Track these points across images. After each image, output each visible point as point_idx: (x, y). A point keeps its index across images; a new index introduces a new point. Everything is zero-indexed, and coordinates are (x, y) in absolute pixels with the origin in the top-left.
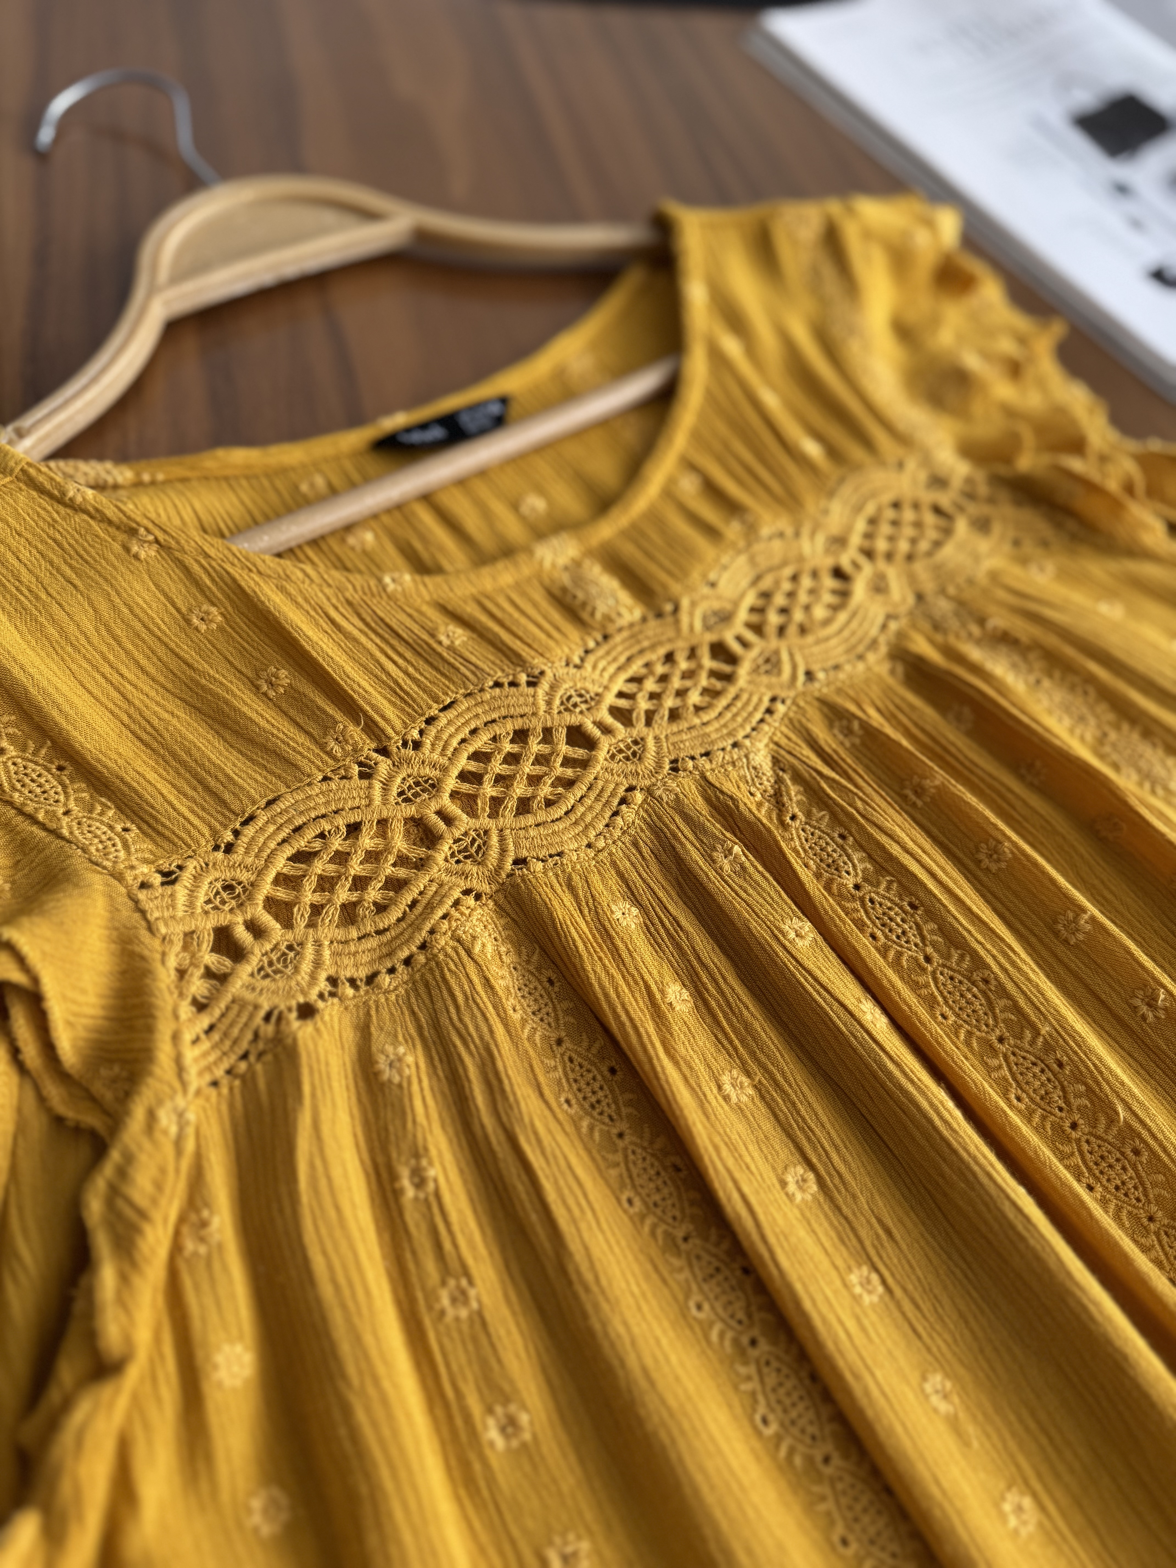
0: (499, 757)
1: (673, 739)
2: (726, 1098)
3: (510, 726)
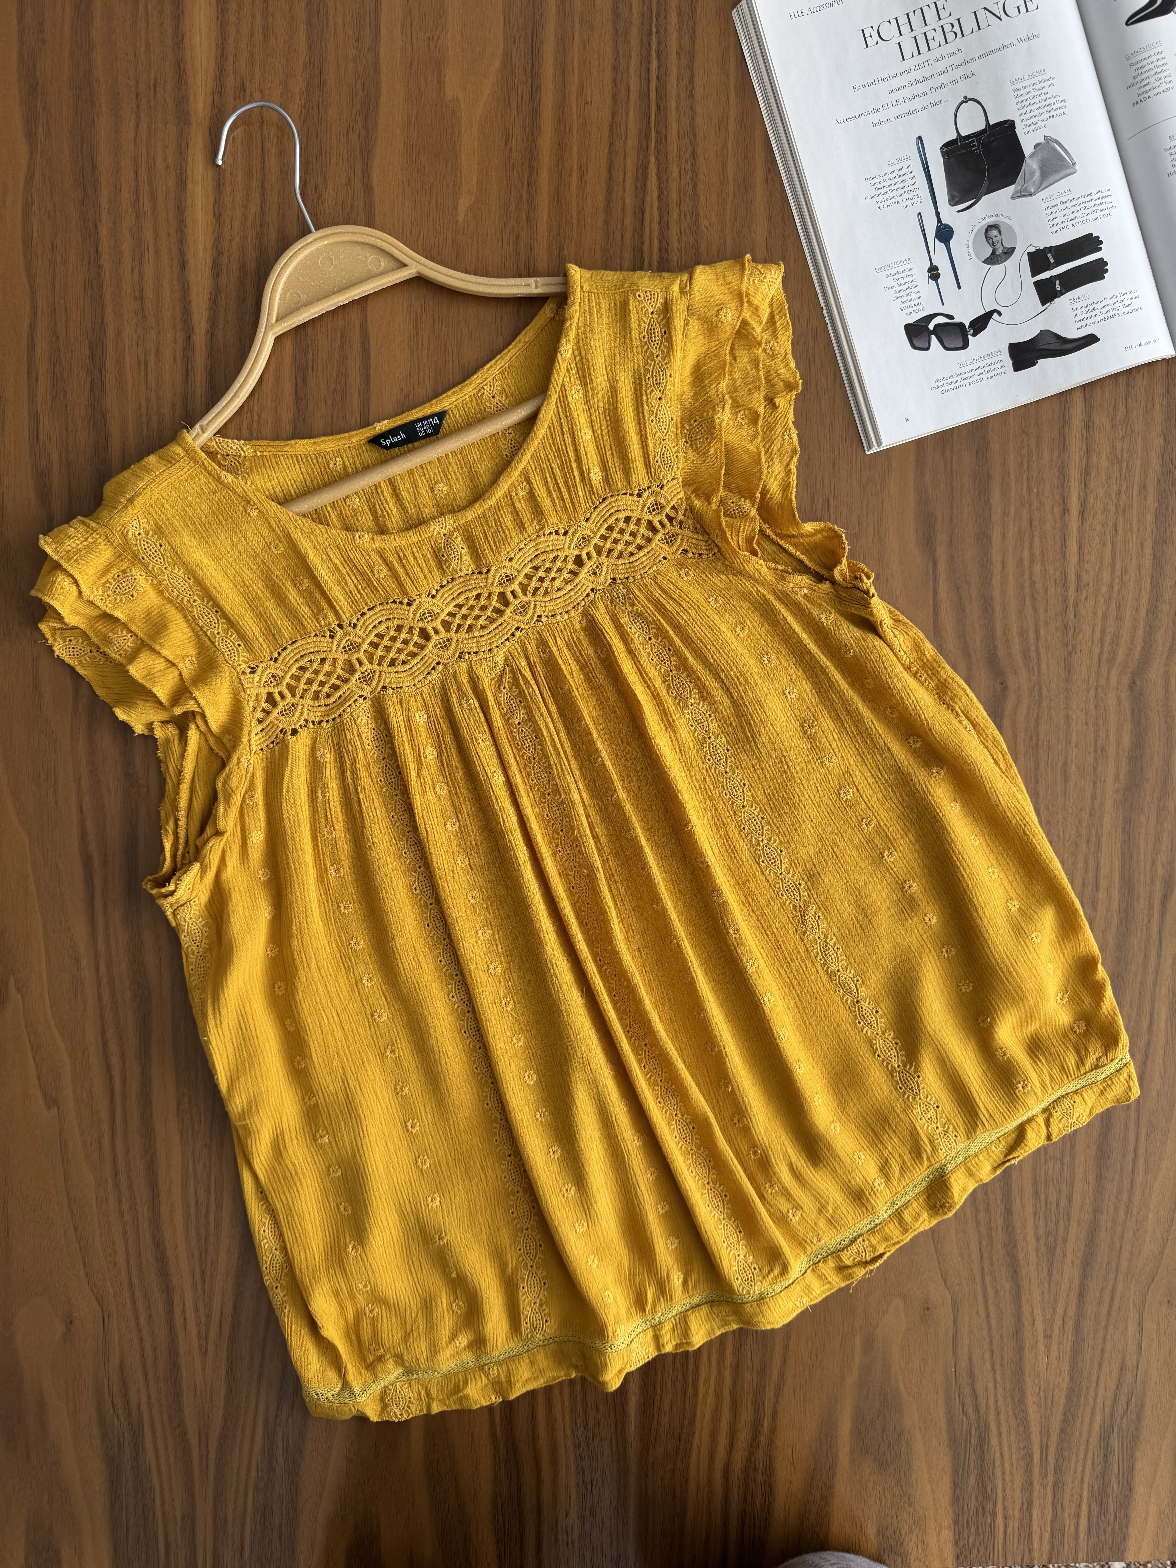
0: (388, 638)
1: (465, 642)
3: (395, 623)
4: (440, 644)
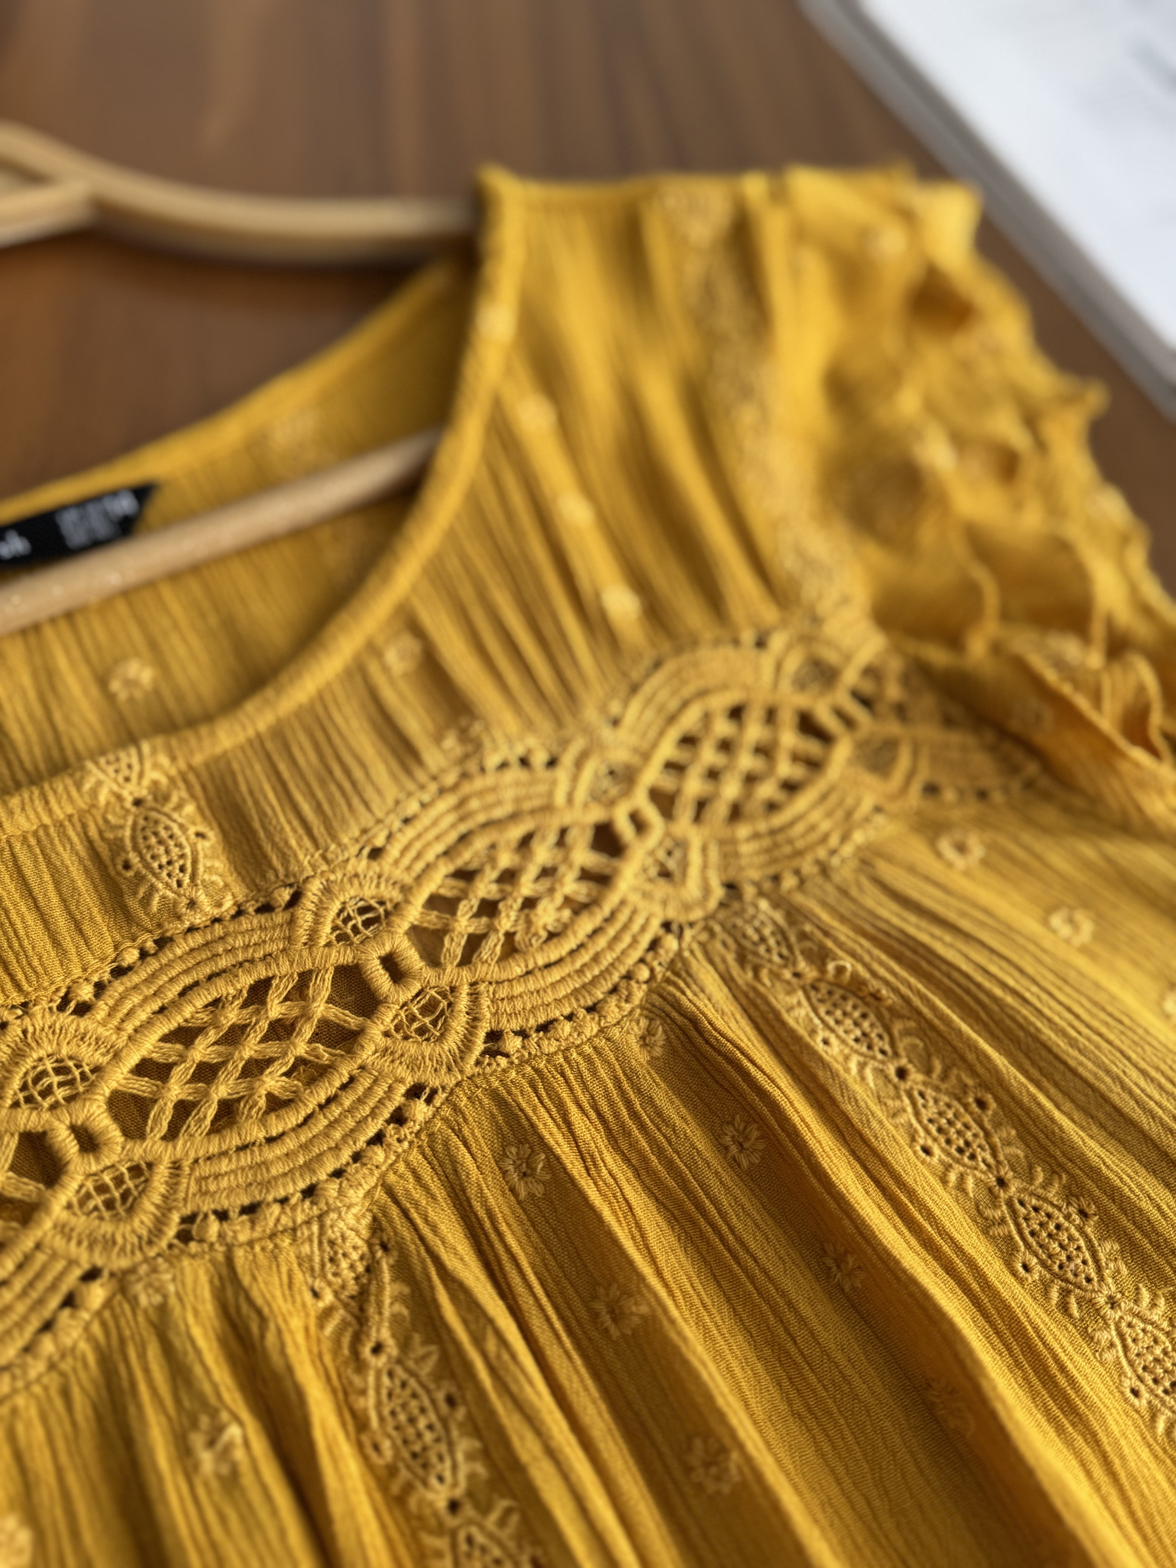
1: (205, 1169)
4: (101, 1189)
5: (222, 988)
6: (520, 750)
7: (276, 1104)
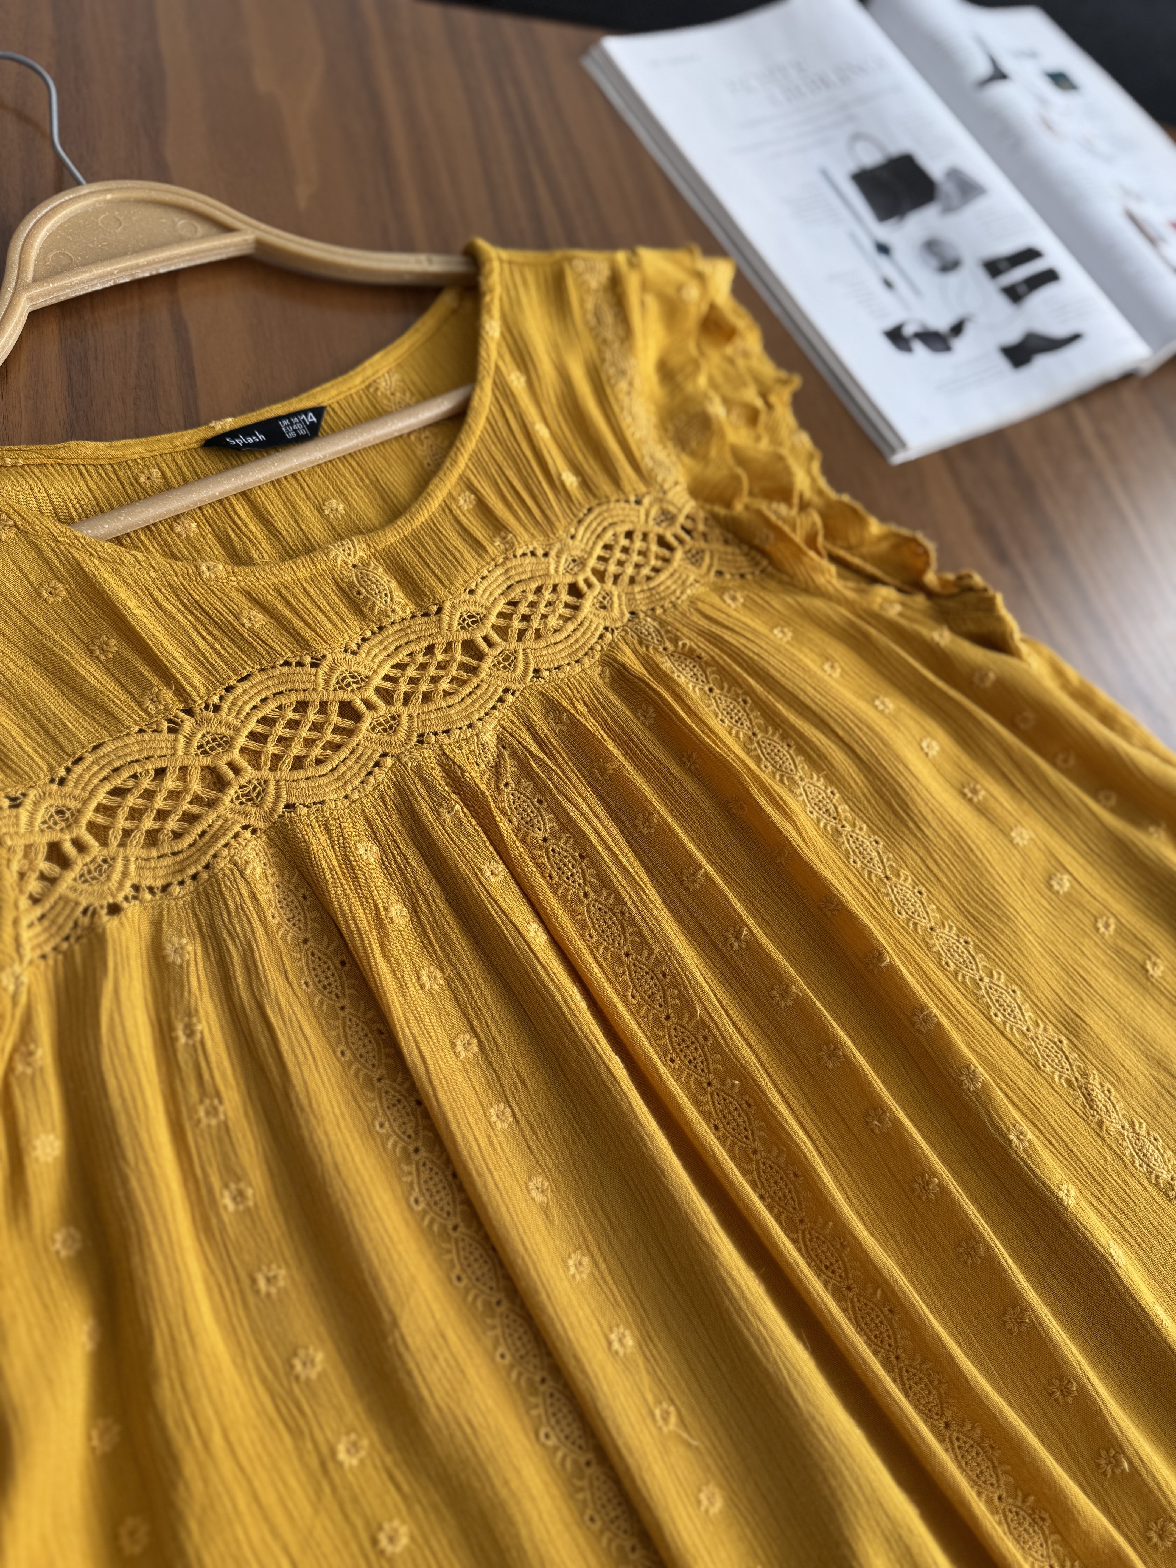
0: (283, 723)
1: (422, 717)
2: (422, 986)
3: (294, 698)
4: (380, 724)
5: (413, 647)
6: (531, 548)
7: (446, 694)
